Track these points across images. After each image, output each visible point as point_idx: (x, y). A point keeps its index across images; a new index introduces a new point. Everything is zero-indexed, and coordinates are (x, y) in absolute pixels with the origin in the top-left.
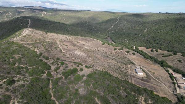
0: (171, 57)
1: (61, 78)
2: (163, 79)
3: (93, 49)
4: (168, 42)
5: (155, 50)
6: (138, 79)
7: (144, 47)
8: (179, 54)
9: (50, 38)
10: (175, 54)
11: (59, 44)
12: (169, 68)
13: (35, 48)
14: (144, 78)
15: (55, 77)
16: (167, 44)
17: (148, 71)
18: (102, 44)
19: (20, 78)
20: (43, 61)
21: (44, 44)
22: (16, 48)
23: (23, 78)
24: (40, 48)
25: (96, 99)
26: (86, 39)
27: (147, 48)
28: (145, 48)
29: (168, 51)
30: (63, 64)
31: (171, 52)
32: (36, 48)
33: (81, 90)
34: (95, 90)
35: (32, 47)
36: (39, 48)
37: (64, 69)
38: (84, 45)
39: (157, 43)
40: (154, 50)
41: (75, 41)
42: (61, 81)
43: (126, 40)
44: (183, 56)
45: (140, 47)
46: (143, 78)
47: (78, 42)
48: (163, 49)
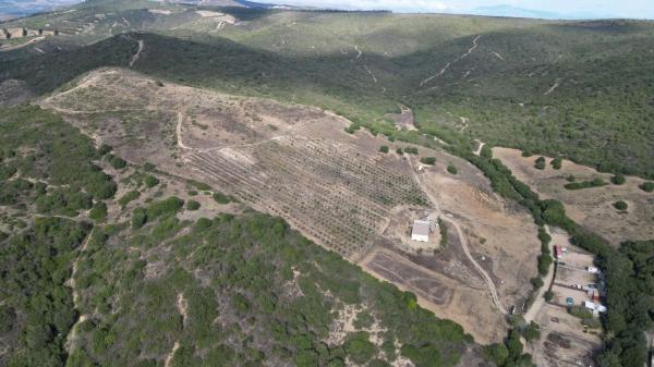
0: (596, 188)
1: (124, 226)
2: (504, 264)
3: (297, 145)
4: (612, 133)
5: (552, 163)
6: (402, 253)
7: (516, 148)
8: (634, 182)
9: (164, 99)
10: (616, 181)
11: (180, 121)
12: (562, 228)
13: (96, 128)
14: (424, 253)
15: (110, 223)
16: (606, 143)
17: (466, 232)
18: (346, 130)
19: (5, 214)
20: (103, 171)
21: (130, 119)
22: (37, 125)
23: (13, 216)
24: (110, 131)
25: (181, 296)
26: (291, 110)
27: (526, 155)
29: (598, 167)
31: (610, 171)
32: (99, 130)
33: (152, 267)
34: (192, 269)
35: (86, 124)
36: (106, 131)
37: (148, 200)
38: (274, 128)
39: (570, 136)
40: (548, 160)
41: (247, 115)
42: (121, 234)
43: (464, 120)
44: (643, 187)
45: (503, 146)
46: (420, 251)
47: (256, 119)
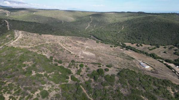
0: (156, 49)
1: (90, 81)
2: (164, 69)
3: (94, 48)
7: (129, 42)
8: (161, 47)
9: (48, 39)
10: (158, 47)
11: (62, 45)
14: (153, 71)
15: (83, 81)
18: (97, 43)
19: (49, 87)
20: (58, 65)
21: (47, 47)
22: (22, 53)
24: (47, 52)
25: (142, 96)
27: (132, 44)
28: (130, 44)
29: (151, 45)
30: (81, 66)
31: (154, 45)
32: (43, 52)
33: (122, 91)
34: (135, 88)
35: (37, 51)
36: (45, 52)
38: (83, 44)
39: (139, 39)
40: (139, 44)
41: (74, 41)
42: (92, 84)
46: (151, 70)
47: (77, 42)
48: (146, 43)
